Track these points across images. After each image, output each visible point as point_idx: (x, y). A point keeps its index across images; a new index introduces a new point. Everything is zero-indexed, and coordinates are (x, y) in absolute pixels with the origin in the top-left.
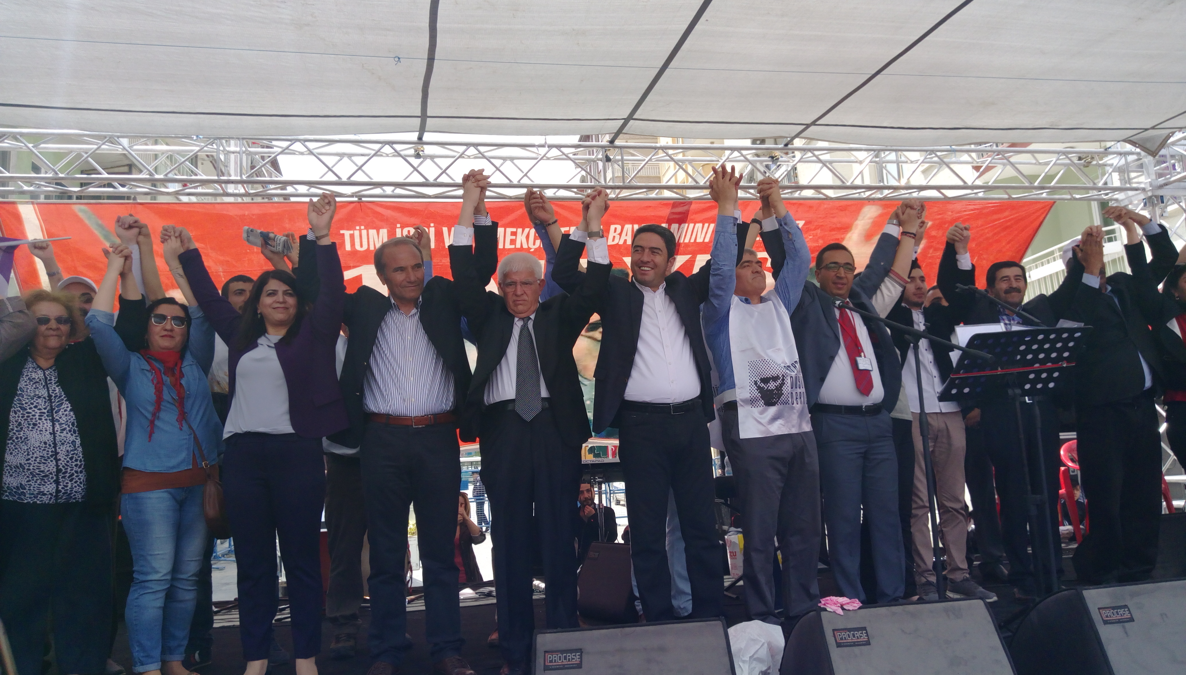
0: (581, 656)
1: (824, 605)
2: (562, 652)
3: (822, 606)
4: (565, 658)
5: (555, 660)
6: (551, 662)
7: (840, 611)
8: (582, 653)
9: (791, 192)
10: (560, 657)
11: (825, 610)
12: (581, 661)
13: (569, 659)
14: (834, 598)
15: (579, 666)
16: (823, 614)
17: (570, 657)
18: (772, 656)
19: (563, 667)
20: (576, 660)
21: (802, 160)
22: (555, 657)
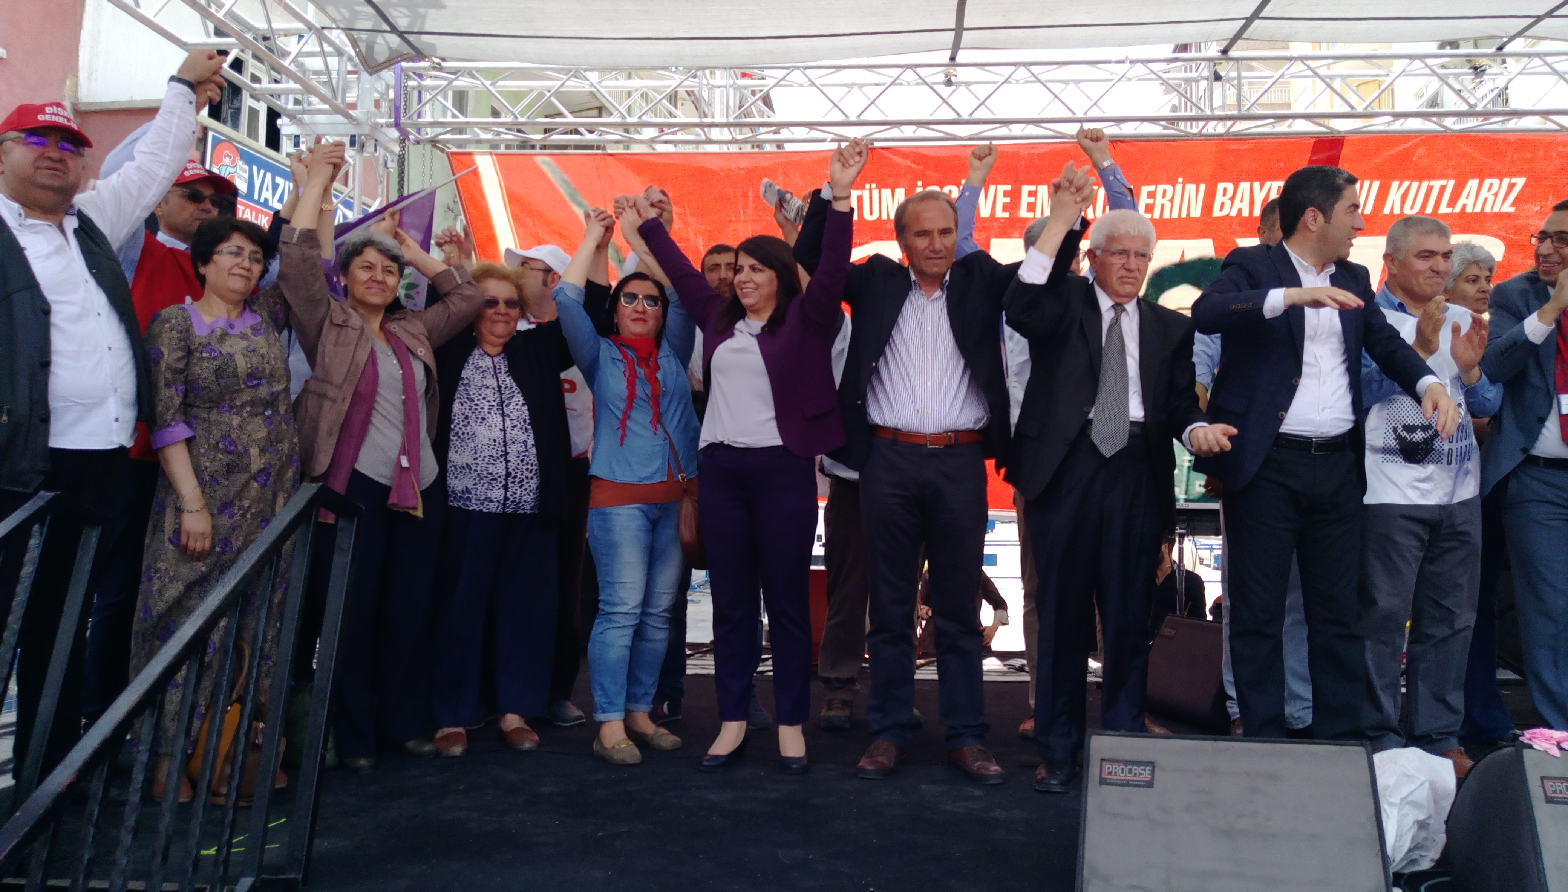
0: (1153, 771)
1: (1530, 739)
2: (1127, 763)
3: (1526, 741)
4: (1130, 771)
5: (1116, 773)
6: (1110, 774)
7: (1555, 752)
8: (1154, 767)
9: (1503, 122)
10: (1123, 770)
11: (1530, 747)
12: (1153, 778)
13: (1135, 774)
14: (1546, 731)
15: (1150, 785)
16: (1526, 752)
17: (1137, 772)
18: (1436, 802)
19: (1127, 784)
20: (1146, 776)
21: (1525, 71)
22: (1116, 768)
